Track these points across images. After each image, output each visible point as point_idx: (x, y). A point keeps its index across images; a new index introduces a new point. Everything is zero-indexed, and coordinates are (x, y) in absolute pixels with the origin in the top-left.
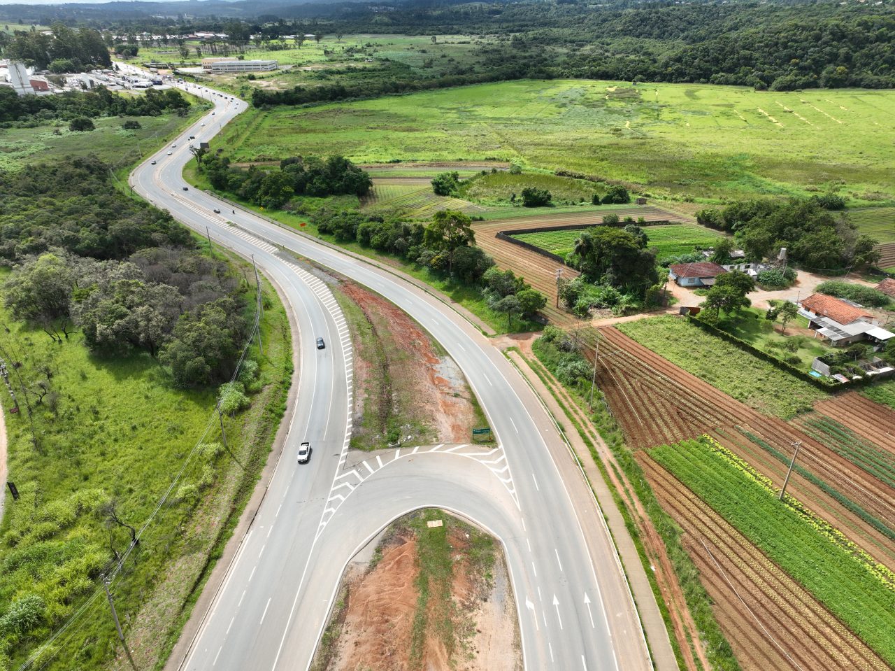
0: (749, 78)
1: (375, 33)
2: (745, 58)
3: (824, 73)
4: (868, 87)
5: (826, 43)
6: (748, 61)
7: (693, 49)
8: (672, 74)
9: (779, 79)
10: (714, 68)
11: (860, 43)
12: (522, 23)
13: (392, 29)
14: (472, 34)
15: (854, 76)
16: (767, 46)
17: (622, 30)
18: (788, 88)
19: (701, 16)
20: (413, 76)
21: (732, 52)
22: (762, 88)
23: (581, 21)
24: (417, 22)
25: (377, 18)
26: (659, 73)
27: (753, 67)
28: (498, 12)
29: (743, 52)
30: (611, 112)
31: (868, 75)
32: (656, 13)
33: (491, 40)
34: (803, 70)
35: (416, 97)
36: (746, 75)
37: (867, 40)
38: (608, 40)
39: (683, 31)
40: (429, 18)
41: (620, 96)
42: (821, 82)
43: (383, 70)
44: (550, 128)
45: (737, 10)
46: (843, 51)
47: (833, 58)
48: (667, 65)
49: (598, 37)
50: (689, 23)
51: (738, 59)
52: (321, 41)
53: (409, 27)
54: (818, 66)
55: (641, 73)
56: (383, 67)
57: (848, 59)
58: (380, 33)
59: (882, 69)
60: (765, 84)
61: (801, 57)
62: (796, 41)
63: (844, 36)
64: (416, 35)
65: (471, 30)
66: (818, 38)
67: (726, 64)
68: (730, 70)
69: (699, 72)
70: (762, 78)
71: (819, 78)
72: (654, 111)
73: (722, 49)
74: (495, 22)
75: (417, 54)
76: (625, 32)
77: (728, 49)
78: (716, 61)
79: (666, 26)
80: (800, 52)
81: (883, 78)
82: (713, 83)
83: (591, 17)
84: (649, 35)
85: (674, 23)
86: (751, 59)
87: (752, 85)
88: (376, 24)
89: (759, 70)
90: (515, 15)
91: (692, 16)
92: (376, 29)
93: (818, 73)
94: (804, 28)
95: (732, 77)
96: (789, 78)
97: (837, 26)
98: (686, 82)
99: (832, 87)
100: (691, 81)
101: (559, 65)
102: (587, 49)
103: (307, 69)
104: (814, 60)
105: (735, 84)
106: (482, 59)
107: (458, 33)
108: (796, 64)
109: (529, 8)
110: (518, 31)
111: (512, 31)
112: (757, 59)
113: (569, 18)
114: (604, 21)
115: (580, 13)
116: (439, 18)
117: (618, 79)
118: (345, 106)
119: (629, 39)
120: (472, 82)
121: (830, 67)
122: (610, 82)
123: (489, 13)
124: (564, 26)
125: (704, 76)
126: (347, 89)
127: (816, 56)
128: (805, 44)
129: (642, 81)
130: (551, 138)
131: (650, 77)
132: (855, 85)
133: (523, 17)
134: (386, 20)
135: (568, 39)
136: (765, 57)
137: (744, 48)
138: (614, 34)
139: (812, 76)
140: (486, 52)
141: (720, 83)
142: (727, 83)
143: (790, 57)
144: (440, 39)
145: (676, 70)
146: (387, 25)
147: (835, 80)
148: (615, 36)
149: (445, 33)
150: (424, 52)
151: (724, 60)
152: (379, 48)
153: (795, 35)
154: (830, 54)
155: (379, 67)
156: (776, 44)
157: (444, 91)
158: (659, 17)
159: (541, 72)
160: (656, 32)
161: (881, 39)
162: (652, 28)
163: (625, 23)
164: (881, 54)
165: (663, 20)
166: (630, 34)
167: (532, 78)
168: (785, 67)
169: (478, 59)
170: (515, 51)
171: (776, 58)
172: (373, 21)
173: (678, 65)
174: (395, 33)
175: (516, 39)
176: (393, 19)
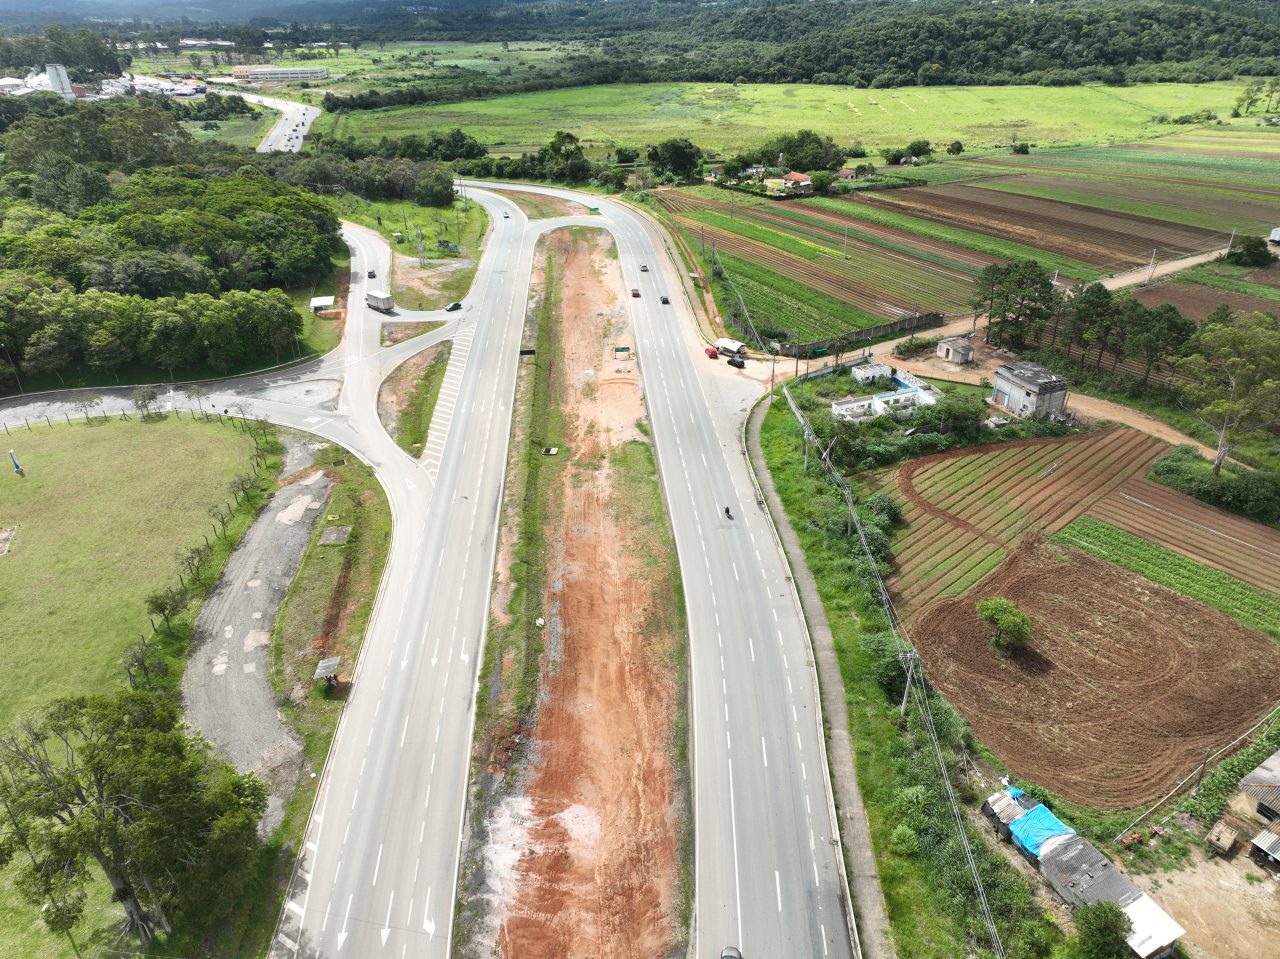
0: (850, 76)
1: (424, 39)
2: (845, 56)
3: (920, 71)
4: (962, 84)
5: (922, 41)
6: (849, 60)
7: (795, 48)
8: (774, 75)
9: (879, 77)
10: (816, 67)
11: (956, 40)
12: (614, 26)
13: (446, 34)
14: (552, 39)
15: (949, 74)
16: (867, 44)
17: (733, 33)
18: (886, 85)
19: (825, 16)
20: (492, 81)
21: (834, 51)
22: (861, 86)
23: (687, 22)
24: (477, 26)
25: (422, 21)
26: (761, 74)
27: (854, 65)
28: (582, 13)
29: (845, 51)
30: (705, 107)
31: (964, 73)
32: (772, 12)
33: (577, 48)
34: (901, 68)
35: (500, 101)
36: (847, 74)
37: (963, 38)
38: (717, 44)
39: (803, 33)
40: (491, 20)
41: (718, 95)
42: (919, 81)
43: (455, 77)
44: (643, 120)
45: (867, 8)
46: (939, 48)
47: (930, 56)
48: (769, 65)
49: (705, 41)
50: (812, 24)
51: (840, 58)
52: (359, 50)
53: (468, 32)
54: (916, 63)
55: (742, 74)
56: (454, 74)
57: (943, 57)
58: (432, 40)
59: (977, 67)
60: (865, 82)
61: (900, 55)
62: (895, 39)
63: (940, 34)
64: (480, 41)
65: (551, 35)
66: (915, 35)
67: (829, 63)
68: (832, 69)
69: (801, 71)
70: (863, 77)
71: (916, 76)
72: (748, 107)
73: (824, 48)
74: (581, 25)
75: (487, 62)
76: (737, 35)
77: (829, 47)
78: (818, 60)
79: (783, 27)
80: (898, 50)
81: (976, 76)
82: (815, 82)
83: (699, 17)
84: (764, 37)
85: (793, 23)
86: (852, 57)
87: (853, 84)
88: (423, 28)
89: (860, 69)
90: (605, 16)
91: (815, 15)
92: (425, 35)
93: (916, 71)
94: (903, 26)
95: (833, 76)
96: (886, 76)
97: (934, 23)
98: (789, 82)
99: (928, 85)
100: (794, 81)
101: (655, 68)
102: (691, 55)
103: (367, 76)
104: (911, 57)
105: (836, 83)
106: (569, 65)
107: (533, 38)
108: (895, 62)
109: (624, 7)
110: (609, 36)
111: (602, 36)
112: (858, 58)
113: (673, 19)
114: (714, 22)
115: (688, 13)
116: (505, 21)
117: (719, 81)
118: (428, 109)
119: (740, 42)
120: (561, 86)
121: (927, 65)
122: (710, 85)
123: (571, 14)
124: (667, 29)
125: (806, 76)
126: (427, 93)
127: (913, 53)
128: (903, 42)
129: (743, 82)
130: (644, 127)
131: (752, 78)
132: (951, 82)
133: (615, 19)
134: (434, 23)
135: (670, 44)
136: (865, 55)
137: (845, 46)
138: (724, 37)
139: (908, 74)
140: (572, 58)
141: (822, 83)
142: (829, 82)
143: (890, 55)
144: (513, 46)
145: (779, 70)
146: (436, 29)
147: (930, 77)
148: (725, 39)
149: (517, 39)
150: (496, 59)
151: (826, 59)
152: (437, 56)
153: (894, 32)
154: (926, 52)
155: (449, 74)
156: (876, 42)
157: (530, 95)
158: (775, 17)
159: (636, 75)
160: (772, 33)
161: (976, 36)
162: (768, 29)
163: (736, 24)
164: (976, 51)
165: (780, 20)
166: (742, 37)
167: (627, 82)
168: (885, 65)
169: (563, 65)
170: (606, 58)
171: (876, 56)
172: (418, 25)
173: (780, 65)
174: (450, 39)
175: (607, 44)
176: (443, 22)
